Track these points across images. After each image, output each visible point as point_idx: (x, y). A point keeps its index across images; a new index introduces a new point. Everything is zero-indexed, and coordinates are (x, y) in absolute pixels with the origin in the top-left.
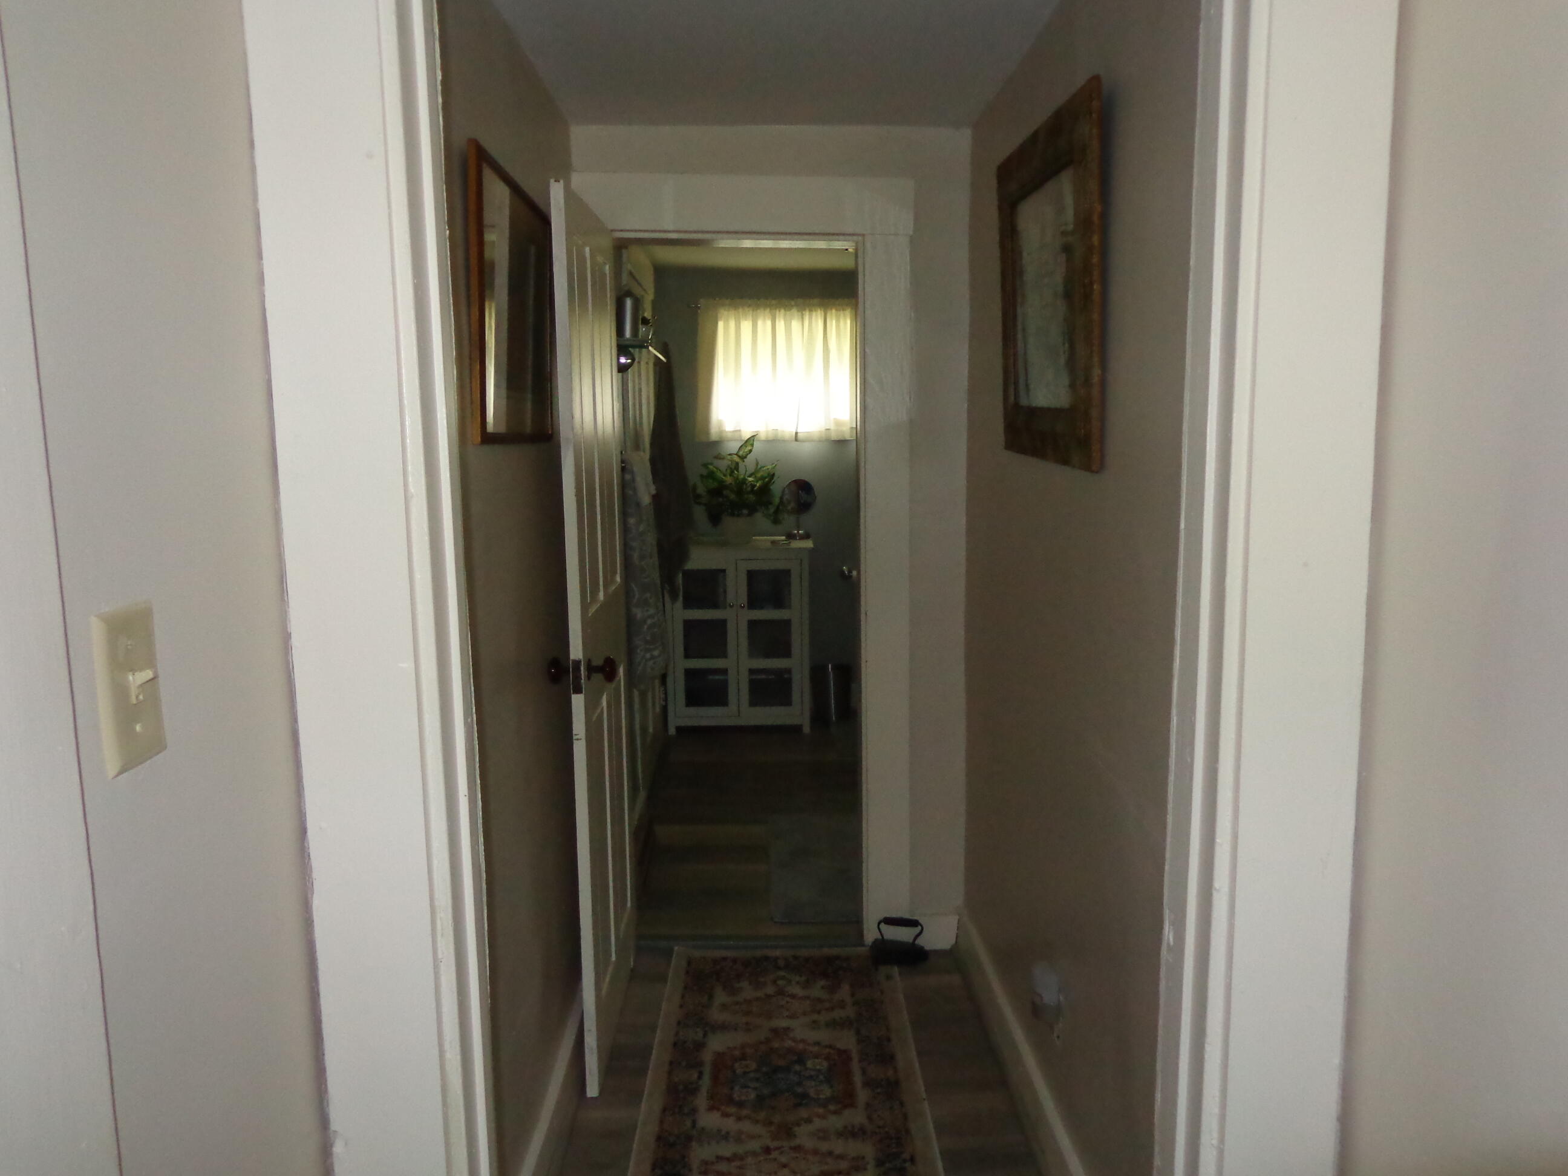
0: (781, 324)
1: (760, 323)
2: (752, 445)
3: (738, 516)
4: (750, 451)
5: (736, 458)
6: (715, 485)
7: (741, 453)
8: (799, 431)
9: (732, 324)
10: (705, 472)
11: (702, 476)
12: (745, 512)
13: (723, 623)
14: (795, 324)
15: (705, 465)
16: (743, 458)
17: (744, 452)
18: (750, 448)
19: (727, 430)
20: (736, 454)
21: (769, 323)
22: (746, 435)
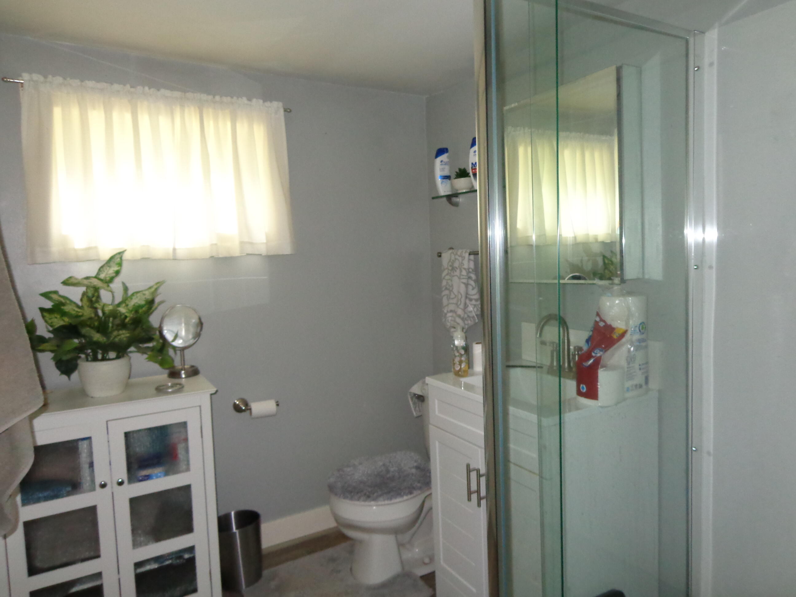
0: (144, 119)
1: (116, 115)
2: (120, 264)
3: (104, 359)
4: (117, 273)
5: (96, 282)
6: (66, 320)
7: (102, 276)
8: (177, 247)
9: (75, 112)
10: (48, 304)
11: (42, 310)
12: (112, 355)
13: (92, 510)
14: (164, 121)
15: (46, 295)
16: (109, 281)
17: (107, 274)
18: (116, 268)
19: (77, 247)
20: (96, 277)
21: (128, 116)
22: (106, 254)
